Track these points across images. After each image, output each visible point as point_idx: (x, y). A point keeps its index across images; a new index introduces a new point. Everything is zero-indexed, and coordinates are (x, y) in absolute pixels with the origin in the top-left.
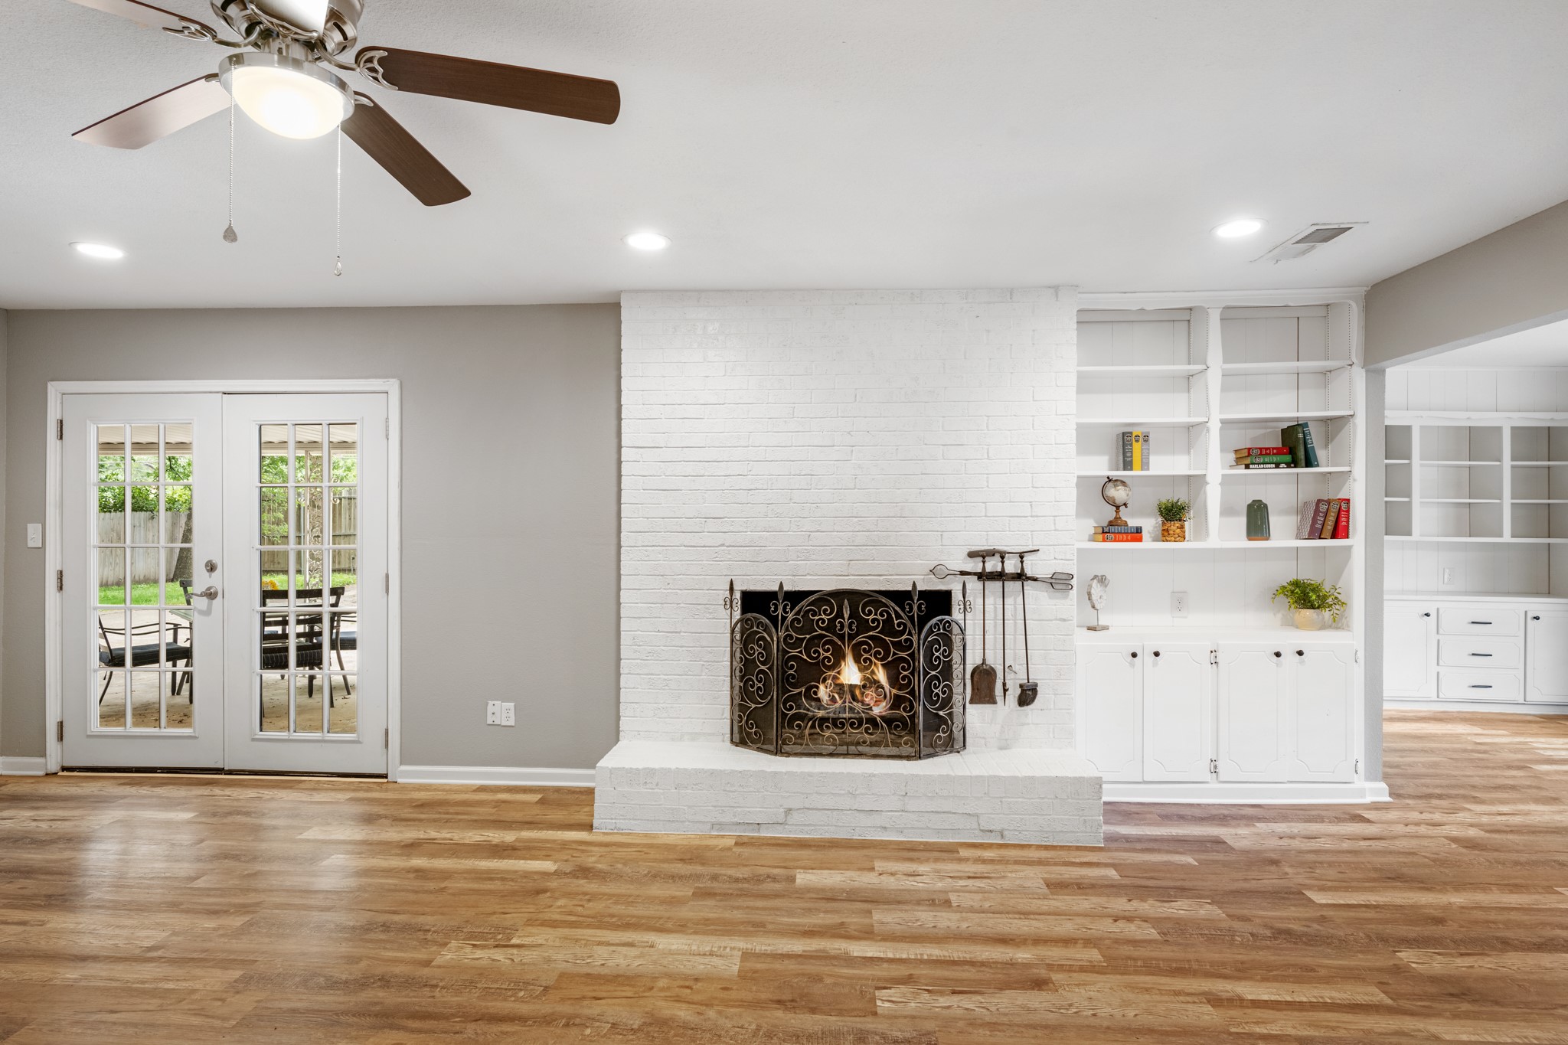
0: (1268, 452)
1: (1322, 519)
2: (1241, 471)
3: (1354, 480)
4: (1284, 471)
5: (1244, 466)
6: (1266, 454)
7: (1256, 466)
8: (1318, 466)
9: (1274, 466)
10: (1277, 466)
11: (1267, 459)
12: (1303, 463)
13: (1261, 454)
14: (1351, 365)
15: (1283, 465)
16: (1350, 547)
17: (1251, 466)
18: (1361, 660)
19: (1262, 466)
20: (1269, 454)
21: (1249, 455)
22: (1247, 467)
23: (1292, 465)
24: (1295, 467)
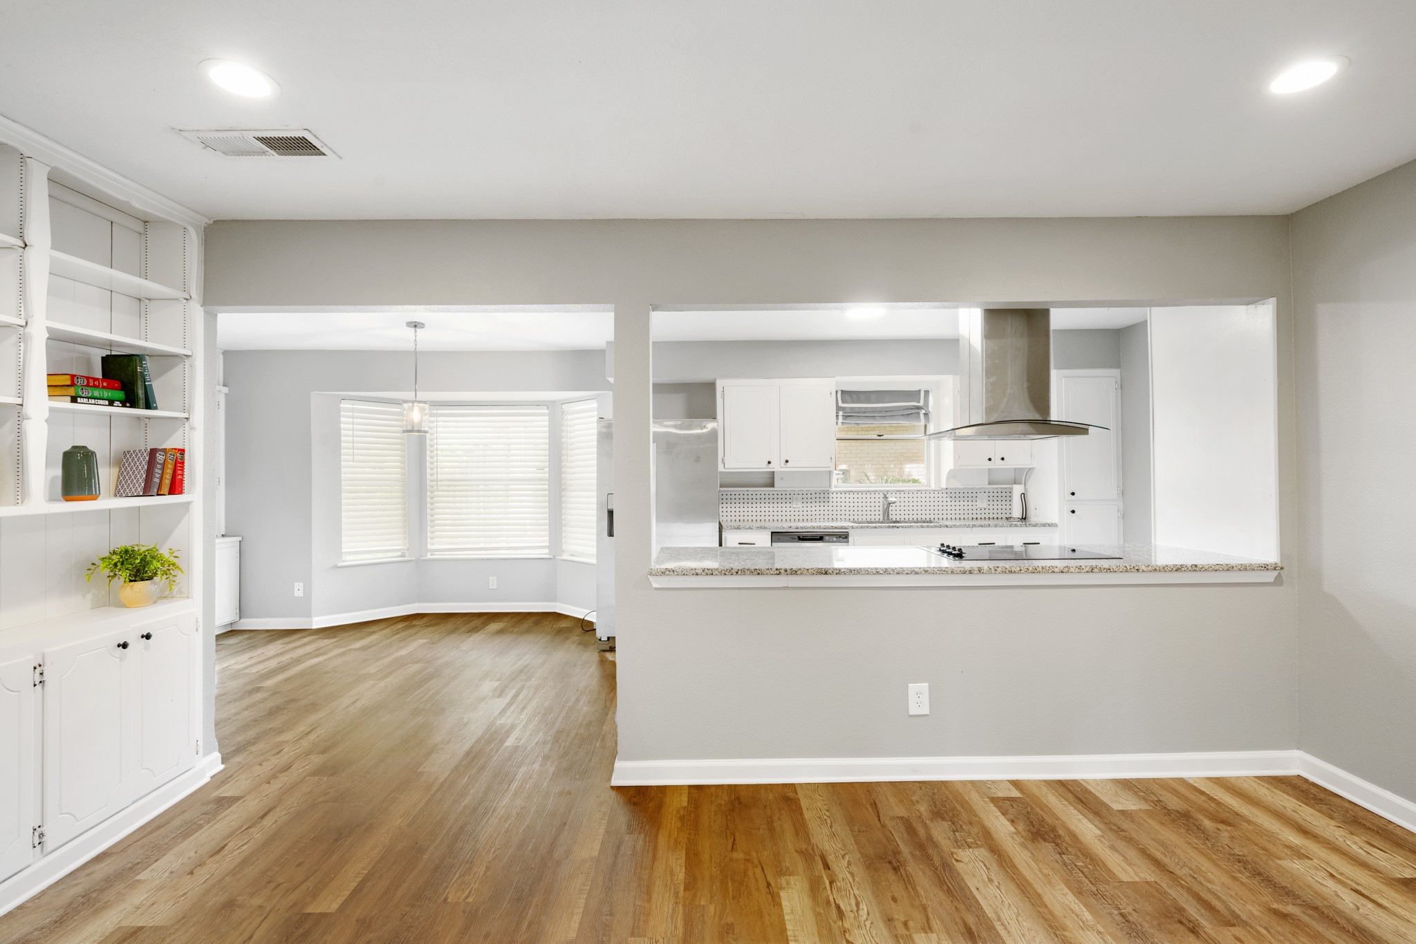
0: (97, 383)
1: (160, 472)
2: (65, 404)
3: (192, 428)
4: (118, 410)
5: (69, 398)
6: (95, 386)
7: (85, 401)
8: (156, 408)
9: (107, 403)
10: (111, 403)
11: (96, 393)
12: (142, 402)
13: (88, 385)
14: (187, 299)
15: (117, 403)
16: (188, 503)
17: (79, 400)
18: (201, 629)
19: (93, 401)
20: (98, 387)
21: (73, 384)
22: (74, 400)
23: (128, 405)
24: (131, 407)
